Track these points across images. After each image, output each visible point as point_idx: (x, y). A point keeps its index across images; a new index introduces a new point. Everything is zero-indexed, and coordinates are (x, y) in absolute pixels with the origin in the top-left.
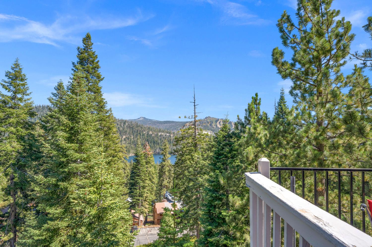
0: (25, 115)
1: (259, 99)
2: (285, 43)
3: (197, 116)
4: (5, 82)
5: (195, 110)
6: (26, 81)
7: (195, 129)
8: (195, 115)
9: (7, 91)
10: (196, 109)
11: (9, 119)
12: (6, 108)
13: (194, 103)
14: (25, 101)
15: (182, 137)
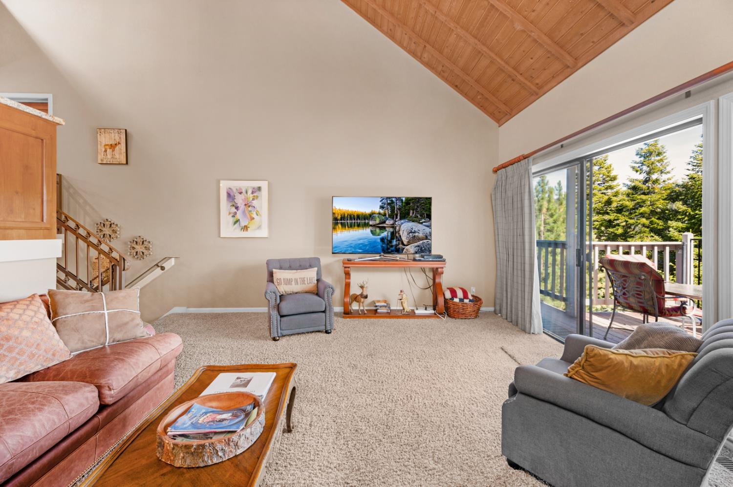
0: (663, 201)
4: (636, 163)
6: (664, 155)
9: (638, 173)
11: (640, 208)
12: (636, 195)
14: (664, 181)
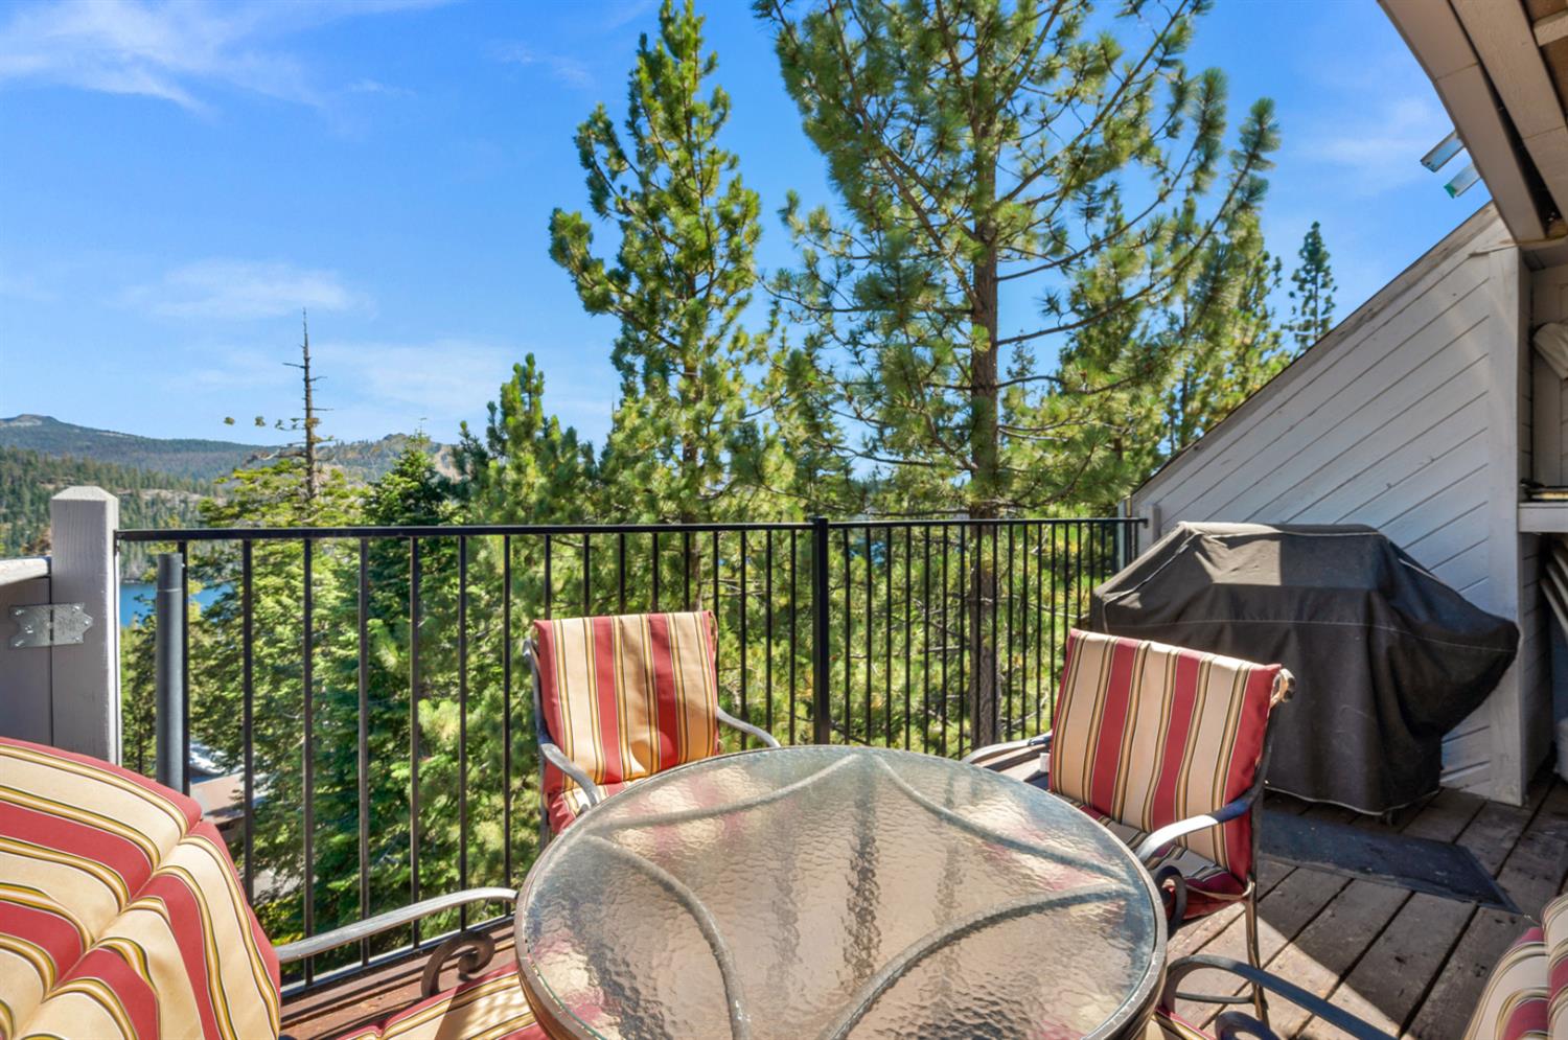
1: (536, 373)
2: (598, 203)
3: (316, 422)
5: (307, 395)
7: (310, 472)
8: (308, 416)
10: (313, 395)
13: (306, 368)
15: (242, 504)
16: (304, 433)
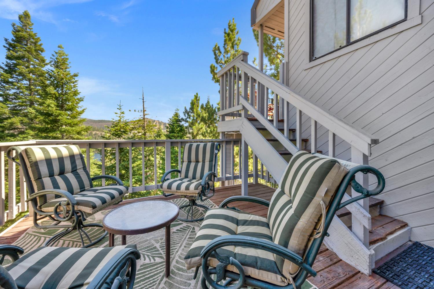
1: (198, 97)
2: (217, 62)
3: (146, 111)
7: (144, 122)
8: (144, 109)
10: (144, 105)
13: (143, 99)
16: (143, 113)
